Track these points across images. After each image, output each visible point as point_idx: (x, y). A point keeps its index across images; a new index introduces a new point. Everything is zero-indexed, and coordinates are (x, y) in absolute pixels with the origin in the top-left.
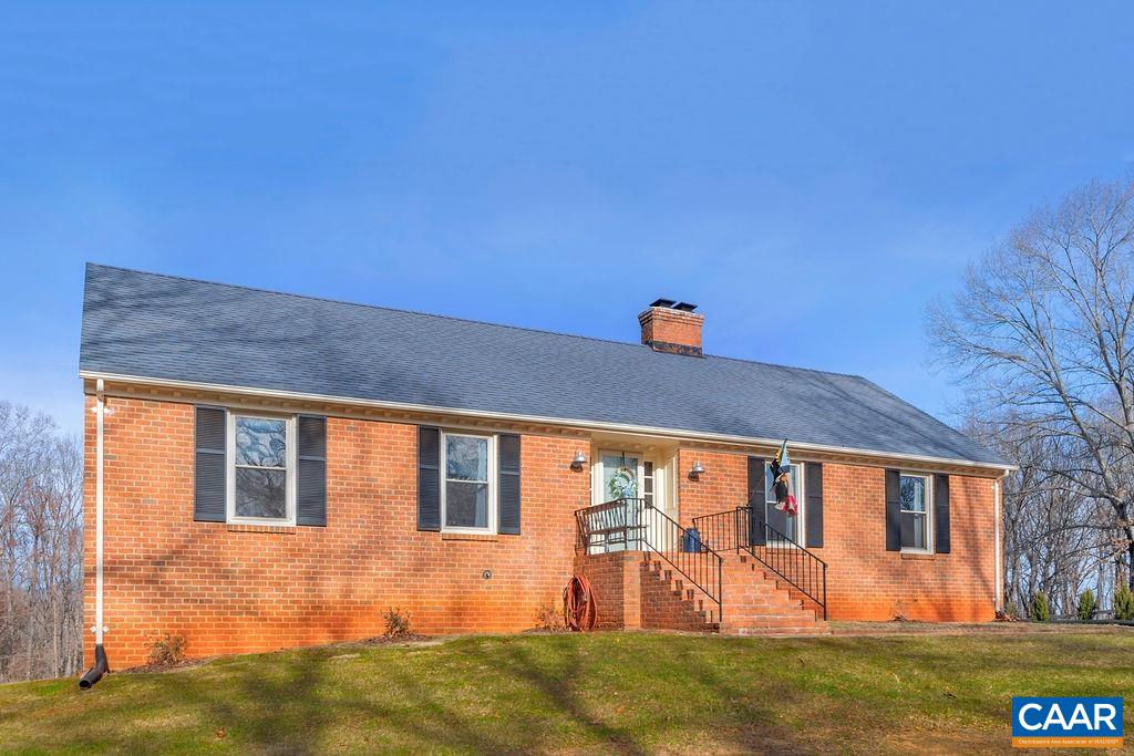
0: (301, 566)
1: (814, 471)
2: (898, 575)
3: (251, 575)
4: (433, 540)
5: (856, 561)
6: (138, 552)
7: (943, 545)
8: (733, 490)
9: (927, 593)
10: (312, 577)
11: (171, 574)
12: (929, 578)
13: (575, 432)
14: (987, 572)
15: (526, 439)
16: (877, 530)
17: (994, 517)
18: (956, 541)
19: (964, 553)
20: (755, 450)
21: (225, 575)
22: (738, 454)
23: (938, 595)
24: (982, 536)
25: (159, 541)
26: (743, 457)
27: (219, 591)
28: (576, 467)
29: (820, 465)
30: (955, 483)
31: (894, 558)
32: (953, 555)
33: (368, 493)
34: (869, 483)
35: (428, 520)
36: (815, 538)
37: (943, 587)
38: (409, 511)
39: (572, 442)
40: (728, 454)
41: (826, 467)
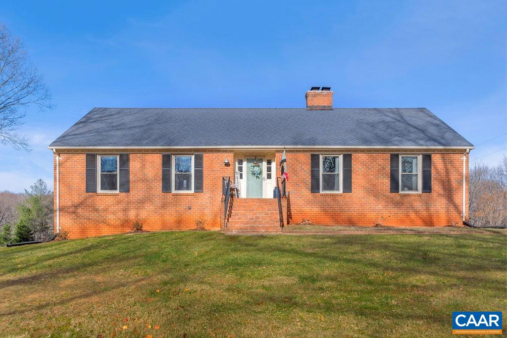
0: (121, 206)
1: (348, 158)
2: (398, 204)
3: (105, 210)
4: (169, 196)
5: (372, 198)
6: (70, 204)
7: (427, 187)
8: (303, 169)
9: (416, 212)
10: (125, 210)
11: (80, 210)
12: (418, 205)
13: (225, 151)
14: (457, 200)
15: (205, 155)
16: (386, 182)
17: (463, 173)
18: (436, 186)
19: (442, 192)
20: (314, 151)
21: (97, 210)
22: (305, 154)
23: (424, 213)
24: (454, 184)
25: (76, 200)
26: (309, 155)
27: (94, 215)
28: (227, 165)
29: (351, 155)
30: (437, 159)
31: (395, 196)
32: (434, 194)
33: (145, 180)
34: (381, 162)
35: (166, 188)
36: (348, 187)
37: (428, 209)
38: (159, 185)
39: (226, 155)
40: (300, 154)
41: (354, 155)
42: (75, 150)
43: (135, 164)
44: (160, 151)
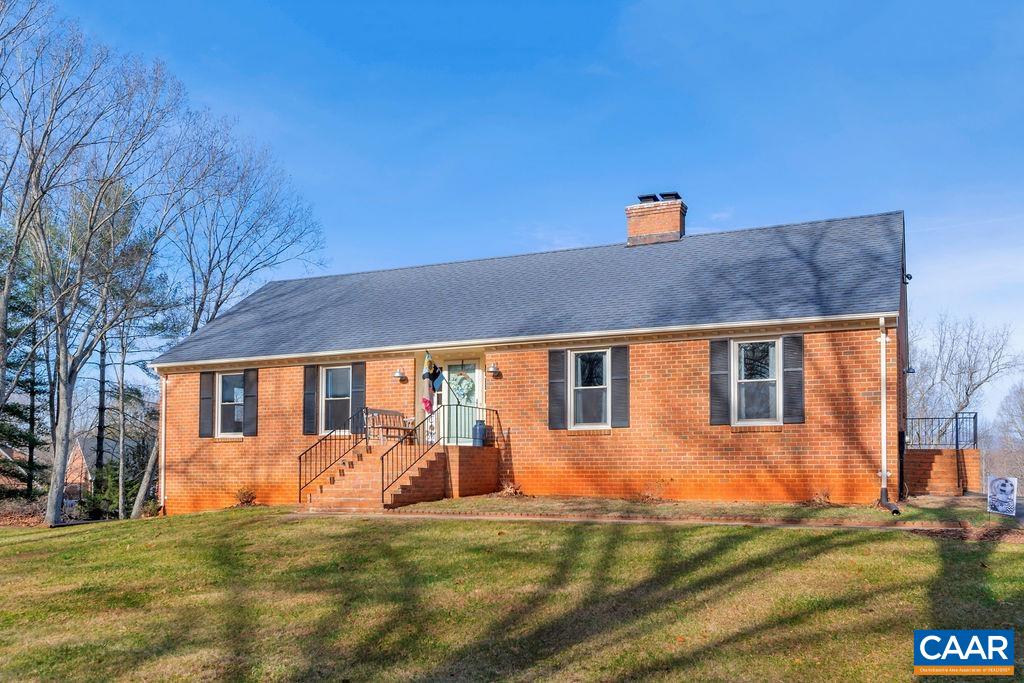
0: (247, 461)
1: (621, 353)
2: (730, 451)
3: (225, 468)
4: (314, 440)
5: (671, 438)
6: (178, 457)
7: (795, 411)
8: (535, 382)
9: (772, 469)
10: (252, 468)
11: (192, 469)
12: (776, 453)
13: (398, 355)
14: (869, 442)
15: (370, 364)
16: (703, 402)
17: (879, 375)
18: (816, 408)
19: (830, 420)
20: (553, 344)
21: (213, 468)
22: (539, 350)
23: (790, 471)
24: (861, 400)
25: (188, 452)
26: (545, 351)
27: (208, 477)
28: (404, 380)
29: (626, 348)
30: (818, 345)
31: (722, 433)
32: (811, 426)
33: (280, 414)
34: (690, 359)
35: (310, 428)
36: (622, 417)
37: (798, 460)
39: (401, 361)
40: (529, 351)
41: (634, 349)
42: (187, 368)
43: (265, 388)
44: (300, 360)
